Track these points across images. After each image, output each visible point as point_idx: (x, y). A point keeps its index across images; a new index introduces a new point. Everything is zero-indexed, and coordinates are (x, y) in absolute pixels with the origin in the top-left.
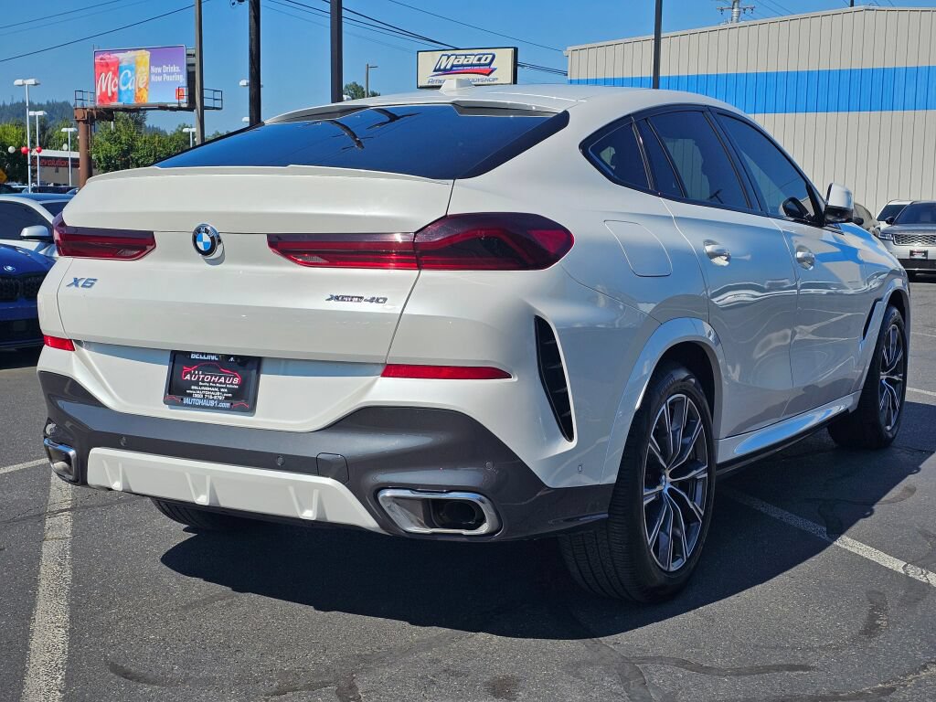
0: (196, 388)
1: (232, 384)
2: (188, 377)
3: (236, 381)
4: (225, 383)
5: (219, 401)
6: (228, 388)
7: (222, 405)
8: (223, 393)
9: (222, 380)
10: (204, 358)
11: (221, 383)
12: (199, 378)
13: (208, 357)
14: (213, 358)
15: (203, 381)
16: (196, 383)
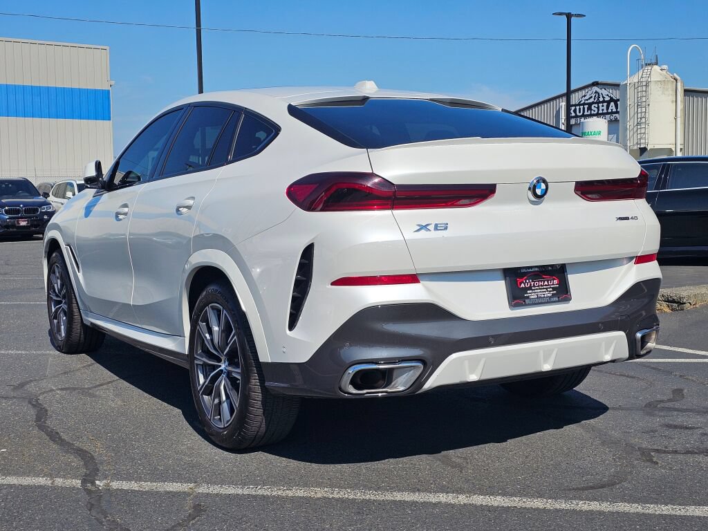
0: (530, 292)
1: (553, 284)
2: (523, 285)
3: (556, 282)
4: (549, 285)
5: (550, 297)
6: (552, 288)
7: (552, 299)
8: (550, 291)
9: (546, 283)
10: (530, 270)
11: (546, 285)
12: (531, 284)
13: (533, 270)
14: (536, 269)
15: (534, 286)
16: (530, 288)
